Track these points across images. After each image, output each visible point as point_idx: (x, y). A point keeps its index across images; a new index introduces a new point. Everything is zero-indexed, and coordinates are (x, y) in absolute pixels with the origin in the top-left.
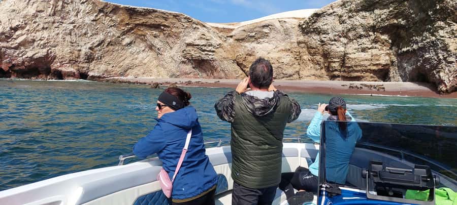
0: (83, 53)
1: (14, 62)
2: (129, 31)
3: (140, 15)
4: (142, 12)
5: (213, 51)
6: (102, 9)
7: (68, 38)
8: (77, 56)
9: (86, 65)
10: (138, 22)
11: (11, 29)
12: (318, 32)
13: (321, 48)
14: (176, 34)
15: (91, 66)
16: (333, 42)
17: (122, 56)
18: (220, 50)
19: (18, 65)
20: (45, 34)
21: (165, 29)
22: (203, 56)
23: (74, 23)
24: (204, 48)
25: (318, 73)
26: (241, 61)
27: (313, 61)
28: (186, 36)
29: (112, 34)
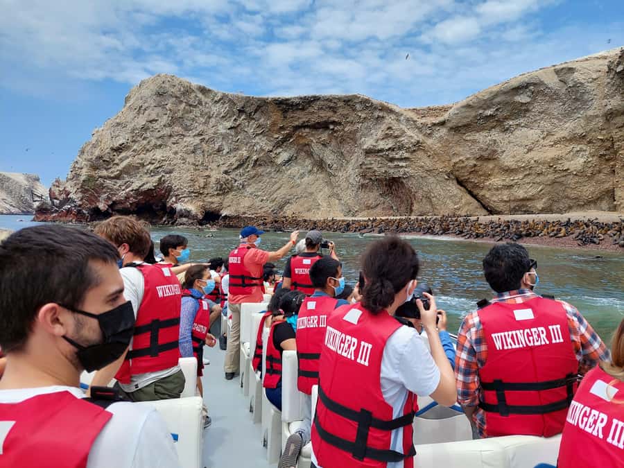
0: (213, 180)
1: (114, 199)
2: (284, 140)
3: (298, 109)
4: (299, 104)
5: (406, 159)
6: (243, 108)
7: (191, 159)
8: (202, 185)
9: (216, 199)
10: (297, 123)
11: (112, 149)
14: (351, 136)
15: (226, 200)
17: (276, 182)
18: (420, 154)
19: (120, 202)
20: (158, 154)
21: (336, 128)
22: (391, 171)
23: (202, 135)
24: (391, 154)
26: (464, 175)
28: (365, 135)
29: (259, 147)
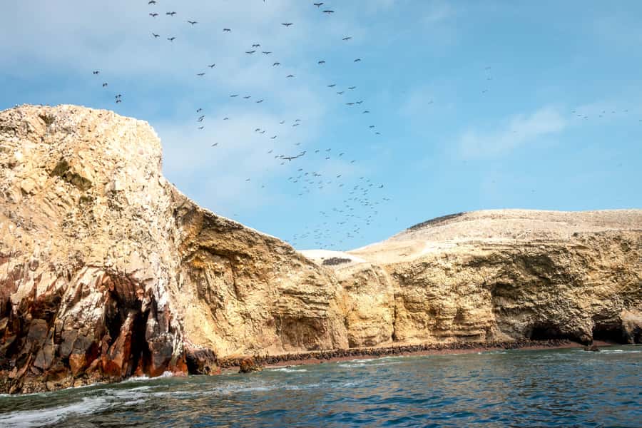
3: (216, 230)
4: (221, 226)
5: (326, 304)
10: (205, 244)
12: (423, 284)
13: (427, 303)
14: (260, 273)
16: (444, 297)
21: (242, 261)
22: (306, 311)
24: (312, 298)
25: (421, 333)
27: (413, 318)
28: (281, 276)
